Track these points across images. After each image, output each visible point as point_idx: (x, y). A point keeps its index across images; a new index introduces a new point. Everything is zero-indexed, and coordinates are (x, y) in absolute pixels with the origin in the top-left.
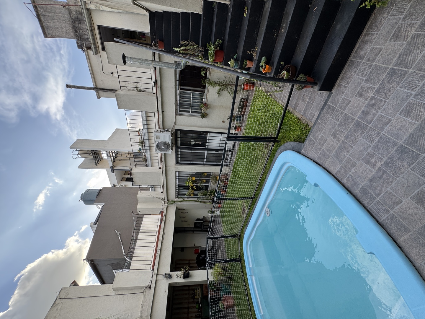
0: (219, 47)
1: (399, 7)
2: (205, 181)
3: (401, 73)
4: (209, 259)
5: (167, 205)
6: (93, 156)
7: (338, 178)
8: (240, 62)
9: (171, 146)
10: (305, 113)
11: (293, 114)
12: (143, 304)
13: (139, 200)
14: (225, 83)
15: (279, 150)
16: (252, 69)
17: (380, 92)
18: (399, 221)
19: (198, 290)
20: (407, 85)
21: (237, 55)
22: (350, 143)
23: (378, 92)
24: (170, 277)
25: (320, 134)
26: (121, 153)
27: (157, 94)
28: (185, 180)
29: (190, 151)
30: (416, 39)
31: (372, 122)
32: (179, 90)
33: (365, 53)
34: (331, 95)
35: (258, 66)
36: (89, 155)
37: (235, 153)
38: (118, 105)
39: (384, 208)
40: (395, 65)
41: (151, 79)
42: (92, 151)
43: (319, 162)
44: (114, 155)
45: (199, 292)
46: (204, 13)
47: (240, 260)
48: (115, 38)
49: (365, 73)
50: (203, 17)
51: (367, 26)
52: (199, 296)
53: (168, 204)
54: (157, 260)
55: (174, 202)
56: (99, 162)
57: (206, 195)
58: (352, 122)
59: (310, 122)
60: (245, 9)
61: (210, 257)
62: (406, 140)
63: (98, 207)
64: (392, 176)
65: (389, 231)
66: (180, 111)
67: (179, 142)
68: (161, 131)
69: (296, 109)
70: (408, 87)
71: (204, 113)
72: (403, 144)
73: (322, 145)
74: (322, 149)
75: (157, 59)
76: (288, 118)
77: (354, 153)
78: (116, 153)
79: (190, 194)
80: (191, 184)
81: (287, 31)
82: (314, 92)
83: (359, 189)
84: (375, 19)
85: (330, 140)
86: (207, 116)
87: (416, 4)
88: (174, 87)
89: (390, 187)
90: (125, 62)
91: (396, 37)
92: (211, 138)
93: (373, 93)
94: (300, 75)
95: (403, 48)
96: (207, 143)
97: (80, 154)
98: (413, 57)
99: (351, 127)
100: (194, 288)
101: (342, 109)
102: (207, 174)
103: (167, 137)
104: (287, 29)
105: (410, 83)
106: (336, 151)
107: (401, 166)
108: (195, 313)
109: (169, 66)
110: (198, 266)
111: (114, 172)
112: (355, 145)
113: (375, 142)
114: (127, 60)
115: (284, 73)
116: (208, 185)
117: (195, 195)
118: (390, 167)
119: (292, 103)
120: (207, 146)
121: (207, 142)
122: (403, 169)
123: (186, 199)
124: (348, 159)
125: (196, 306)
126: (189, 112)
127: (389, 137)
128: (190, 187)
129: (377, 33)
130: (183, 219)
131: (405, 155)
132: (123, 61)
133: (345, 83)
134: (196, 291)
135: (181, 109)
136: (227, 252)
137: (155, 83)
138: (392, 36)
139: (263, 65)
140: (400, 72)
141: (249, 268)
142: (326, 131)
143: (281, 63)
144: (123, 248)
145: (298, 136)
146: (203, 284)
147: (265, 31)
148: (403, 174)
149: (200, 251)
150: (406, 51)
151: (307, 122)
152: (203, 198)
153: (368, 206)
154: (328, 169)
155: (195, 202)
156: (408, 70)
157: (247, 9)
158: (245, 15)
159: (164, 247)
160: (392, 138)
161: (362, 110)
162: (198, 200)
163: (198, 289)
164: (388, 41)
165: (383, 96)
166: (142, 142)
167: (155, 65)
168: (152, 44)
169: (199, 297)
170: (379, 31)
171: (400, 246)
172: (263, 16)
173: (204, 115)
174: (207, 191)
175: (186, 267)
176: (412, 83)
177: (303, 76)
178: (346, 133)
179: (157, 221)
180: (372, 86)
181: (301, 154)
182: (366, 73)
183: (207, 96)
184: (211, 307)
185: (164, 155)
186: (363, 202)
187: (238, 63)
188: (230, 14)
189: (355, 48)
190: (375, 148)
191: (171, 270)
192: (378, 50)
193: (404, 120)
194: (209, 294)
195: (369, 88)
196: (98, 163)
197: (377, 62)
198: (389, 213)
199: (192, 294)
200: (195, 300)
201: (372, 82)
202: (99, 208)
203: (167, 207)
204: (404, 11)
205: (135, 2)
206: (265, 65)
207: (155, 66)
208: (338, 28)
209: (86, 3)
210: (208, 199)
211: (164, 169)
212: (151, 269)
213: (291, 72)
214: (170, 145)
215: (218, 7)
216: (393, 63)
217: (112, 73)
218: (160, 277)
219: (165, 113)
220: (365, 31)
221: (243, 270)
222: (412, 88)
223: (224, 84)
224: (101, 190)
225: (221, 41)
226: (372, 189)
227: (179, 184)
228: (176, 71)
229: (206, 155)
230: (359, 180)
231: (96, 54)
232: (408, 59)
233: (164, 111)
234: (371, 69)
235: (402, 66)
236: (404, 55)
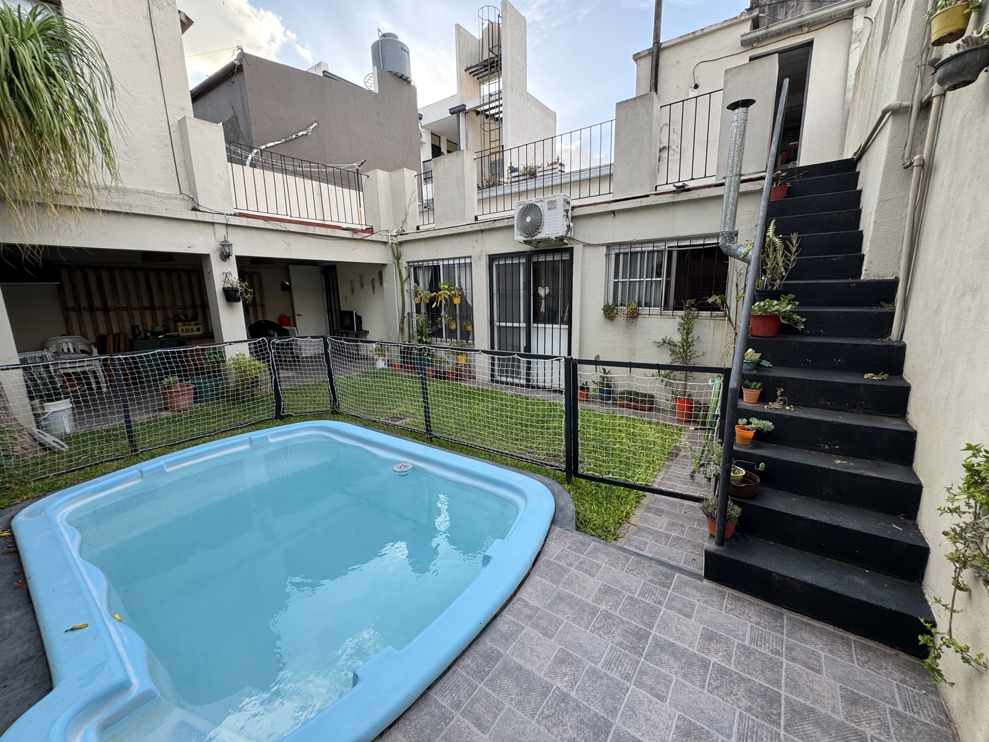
0: (786, 323)
1: (921, 702)
2: (453, 327)
3: (772, 713)
4: (278, 345)
5: (390, 241)
6: (487, 60)
7: (511, 605)
8: (755, 375)
9: (534, 238)
10: (643, 530)
11: (636, 506)
12: (153, 194)
13: (395, 174)
14: (688, 354)
15: (550, 482)
16: (741, 403)
17: (721, 677)
18: (438, 730)
19: (195, 328)
20: (748, 727)
21: (769, 367)
22: (595, 622)
23: (723, 672)
24: (225, 256)
25: (603, 561)
26: (499, 128)
27: (656, 194)
28: (452, 281)
29: (522, 287)
30: (854, 738)
31: (651, 665)
32: (667, 249)
33: (805, 641)
34: (696, 578)
35: (748, 414)
36: (489, 50)
37: (524, 392)
38: (624, 101)
39: (463, 699)
40: (789, 702)
41: (692, 179)
42: (499, 56)
43: (540, 563)
44: (492, 112)
45: (193, 330)
46: (865, 283)
47: (281, 416)
48: (788, 80)
49: (759, 643)
50: (856, 283)
51: (868, 642)
52: (183, 331)
53: (392, 243)
54: (260, 224)
55: (398, 257)
56: (474, 76)
57: (420, 333)
58: (645, 624)
59: (623, 543)
60: (883, 374)
61: (282, 345)
62: (623, 732)
63: (368, 78)
64: (537, 711)
65: (413, 712)
66: (617, 255)
67: (542, 259)
68: (567, 211)
69: (649, 512)
70: (744, 730)
71: (615, 311)
72: (614, 728)
73: (578, 568)
74: (571, 568)
75: (744, 187)
76: (627, 497)
77: (575, 631)
78: (497, 116)
79: (420, 294)
80: (444, 294)
81: (839, 469)
82: (694, 546)
83: (495, 647)
84: (885, 655)
85: (595, 583)
86: (607, 321)
87: (934, 733)
88: (675, 236)
89: (512, 708)
90: (733, 106)
91: (853, 700)
92: (556, 332)
93: (719, 663)
94: (740, 506)
95: (830, 714)
96: (543, 325)
97: (490, 26)
98: (813, 735)
99: (633, 622)
100: (200, 320)
101: (669, 602)
102: (468, 333)
103: (553, 227)
104: (844, 470)
105: (753, 733)
106: (573, 597)
107: (565, 727)
108: (143, 324)
109: (729, 216)
110: (251, 325)
111: (452, 113)
112: (592, 632)
113: (608, 672)
114: (740, 110)
115: (739, 472)
116: (444, 336)
117: (418, 306)
118: (558, 704)
119: (660, 503)
120: (536, 325)
121: (547, 325)
122: (559, 732)
123: (406, 287)
124: (559, 622)
125: (158, 325)
126: (616, 276)
127: (624, 699)
128: (437, 293)
129: (853, 662)
130: (357, 285)
131: (590, 732)
132: (738, 102)
133: (728, 605)
134: (193, 323)
135: (621, 256)
136: (291, 389)
137: (682, 189)
138: (852, 692)
139: (753, 426)
140: (775, 712)
141: (266, 437)
142: (613, 572)
143: (762, 465)
144: (276, 143)
145: (588, 520)
146: (213, 337)
147: (835, 422)
148: (546, 731)
149: (287, 328)
150: (823, 721)
151: (622, 537)
152: (411, 326)
153: (461, 667)
154: (527, 582)
155: (401, 309)
156: (782, 727)
157: (883, 380)
158: (867, 376)
159: (291, 238)
160: (623, 706)
161: (674, 642)
162: (406, 314)
163: (198, 330)
164: (839, 684)
165: (714, 681)
166: (532, 174)
167: (731, 181)
168: (780, 172)
169: (180, 331)
170: (859, 664)
171: (385, 735)
172: (870, 416)
173: (609, 312)
174: (429, 335)
175: (250, 292)
176: (755, 736)
177: (737, 514)
178: (617, 613)
179: (349, 220)
180: (733, 659)
181: (551, 526)
182: (761, 646)
183: (656, 315)
184: (167, 353)
185: (510, 224)
186: (468, 657)
187: (752, 370)
188: (867, 342)
189: (812, 620)
190: (594, 673)
191: (240, 259)
192: (816, 666)
193: (668, 725)
194: (198, 347)
195: (728, 654)
196: (470, 73)
197: (788, 665)
198: (453, 711)
199: (186, 316)
200: (171, 324)
201: (742, 659)
202: (366, 80)
203: (385, 243)
204: (913, 711)
205: (888, 115)
206: (753, 429)
207: (726, 185)
208: (856, 579)
209: (866, 7)
210: (410, 338)
211: (476, 227)
212: (237, 211)
213: (744, 485)
214: (536, 235)
215: (883, 313)
216: (792, 696)
217: (696, 87)
218: (221, 232)
219: (610, 218)
220: (855, 638)
221: (258, 425)
222: (743, 737)
223: (686, 353)
224: (409, 82)
225: (803, 327)
226: (500, 673)
227: (441, 266)
228: (716, 236)
229: (516, 325)
230: (514, 646)
231: (741, 42)
232: (807, 726)
233: (614, 215)
234: (770, 654)
235: (788, 715)
236: (814, 718)
